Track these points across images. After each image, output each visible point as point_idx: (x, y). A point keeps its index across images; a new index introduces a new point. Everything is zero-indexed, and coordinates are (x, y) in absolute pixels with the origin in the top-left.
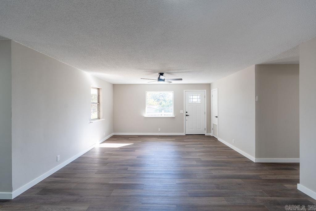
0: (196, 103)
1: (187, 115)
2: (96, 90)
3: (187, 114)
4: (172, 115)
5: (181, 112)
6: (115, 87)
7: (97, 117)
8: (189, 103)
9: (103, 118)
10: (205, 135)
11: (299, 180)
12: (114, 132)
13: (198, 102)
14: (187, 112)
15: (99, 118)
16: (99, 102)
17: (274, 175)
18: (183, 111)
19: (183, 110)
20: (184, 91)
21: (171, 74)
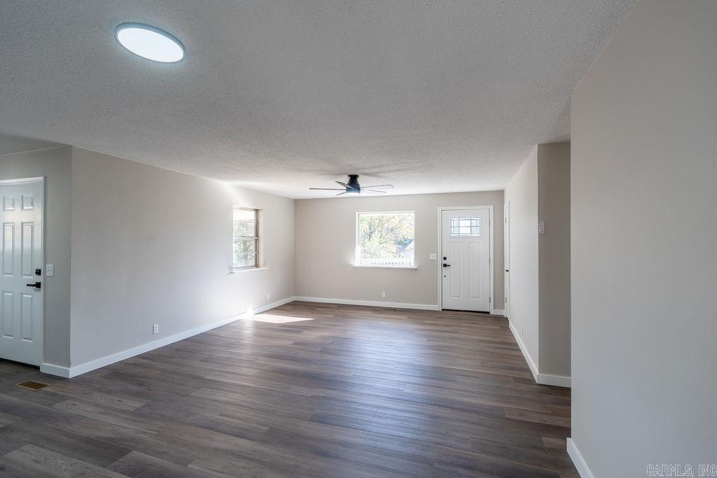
0: (467, 237)
1: (445, 265)
2: (253, 213)
3: (445, 262)
4: (408, 264)
5: (432, 256)
6: (298, 205)
7: (254, 264)
8: (451, 237)
9: (265, 265)
10: (489, 313)
11: (570, 428)
12: (296, 295)
13: (473, 235)
14: (445, 258)
15: (257, 265)
16: (257, 235)
17: (552, 414)
18: (437, 255)
19: (437, 253)
20: (439, 209)
21: (378, 176)
